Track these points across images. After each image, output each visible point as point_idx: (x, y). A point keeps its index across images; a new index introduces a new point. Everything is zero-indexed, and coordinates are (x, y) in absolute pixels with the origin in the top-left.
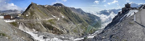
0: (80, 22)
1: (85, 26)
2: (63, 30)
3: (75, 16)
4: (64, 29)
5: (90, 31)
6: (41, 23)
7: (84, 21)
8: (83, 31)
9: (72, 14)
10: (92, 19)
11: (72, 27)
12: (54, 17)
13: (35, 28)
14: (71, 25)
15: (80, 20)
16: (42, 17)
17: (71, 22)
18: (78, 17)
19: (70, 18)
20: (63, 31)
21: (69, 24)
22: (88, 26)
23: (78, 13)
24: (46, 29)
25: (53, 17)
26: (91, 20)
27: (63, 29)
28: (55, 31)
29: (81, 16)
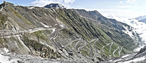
0: (96, 35)
1: (105, 45)
2: (61, 50)
3: (86, 25)
4: (63, 49)
5: (114, 53)
6: (19, 38)
7: (103, 33)
8: (100, 52)
9: (80, 21)
10: (118, 30)
11: (78, 46)
12: (46, 26)
13: (7, 47)
14: (77, 41)
15: (94, 32)
16: (22, 27)
17: (78, 36)
18: (92, 26)
19: (75, 27)
20: (61, 52)
21: (74, 39)
22: (110, 45)
23: (93, 18)
24: (28, 48)
25: (43, 27)
26: (117, 33)
27: (61, 48)
28: (46, 52)
29: (97, 25)
